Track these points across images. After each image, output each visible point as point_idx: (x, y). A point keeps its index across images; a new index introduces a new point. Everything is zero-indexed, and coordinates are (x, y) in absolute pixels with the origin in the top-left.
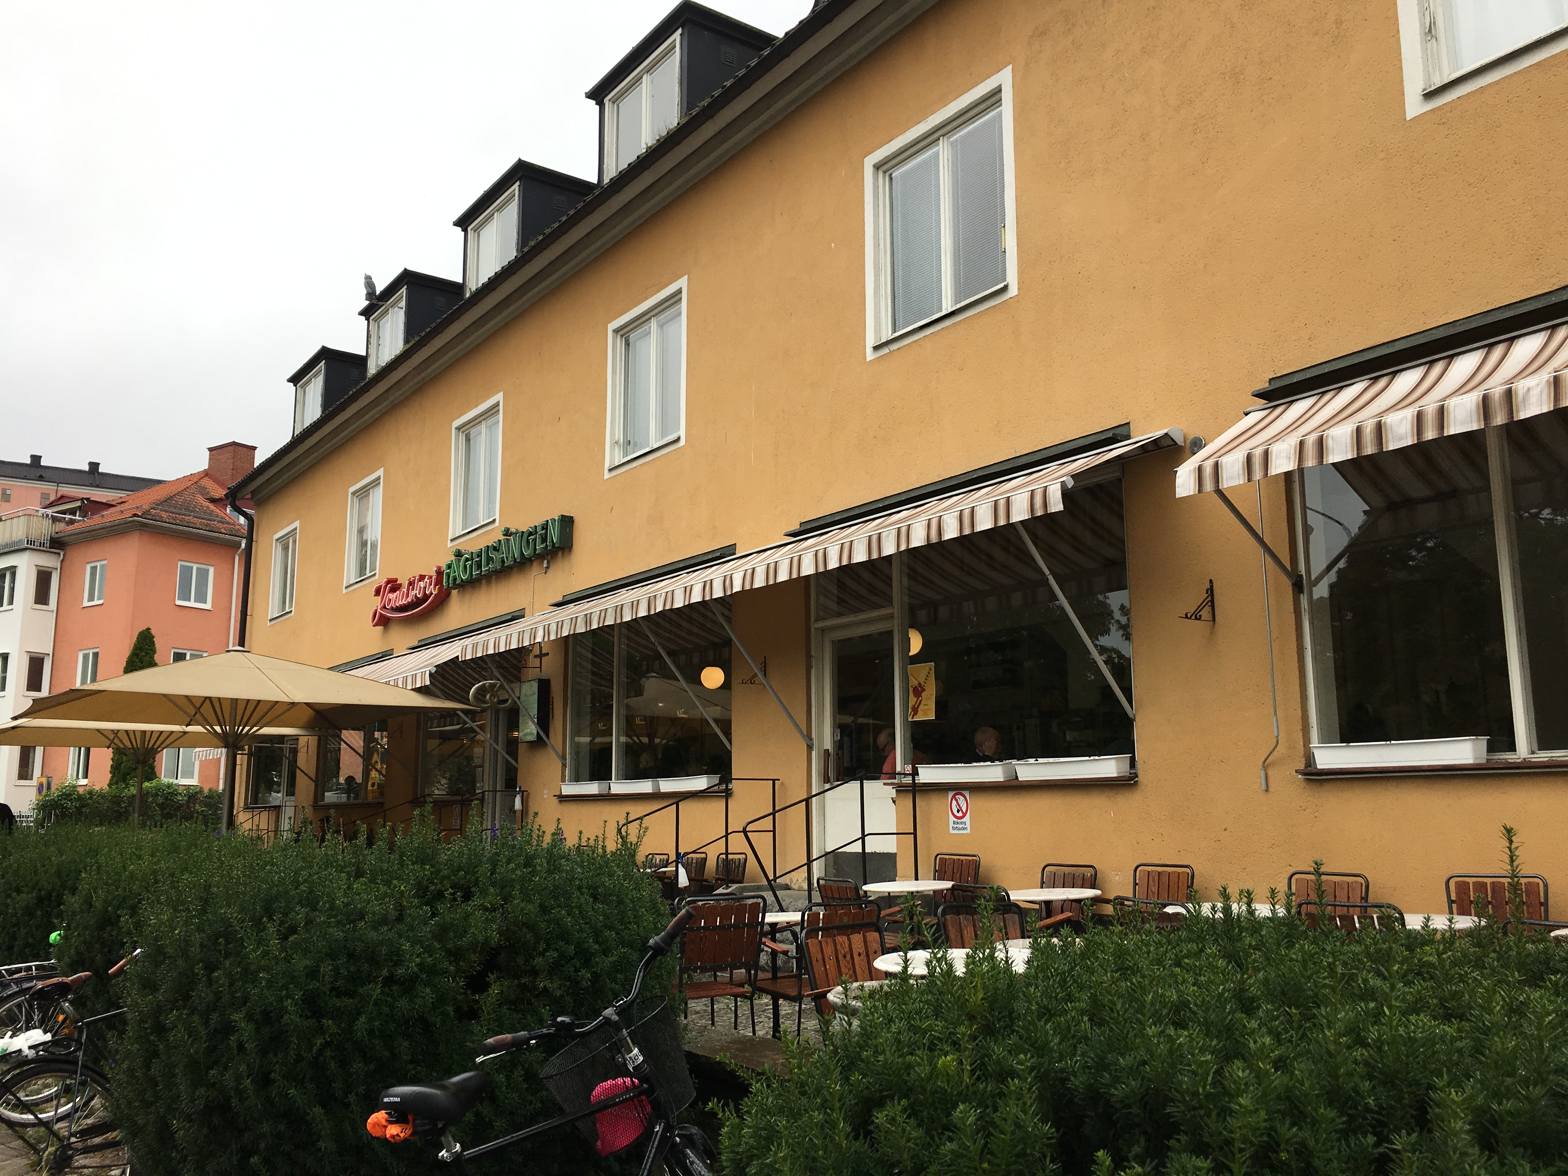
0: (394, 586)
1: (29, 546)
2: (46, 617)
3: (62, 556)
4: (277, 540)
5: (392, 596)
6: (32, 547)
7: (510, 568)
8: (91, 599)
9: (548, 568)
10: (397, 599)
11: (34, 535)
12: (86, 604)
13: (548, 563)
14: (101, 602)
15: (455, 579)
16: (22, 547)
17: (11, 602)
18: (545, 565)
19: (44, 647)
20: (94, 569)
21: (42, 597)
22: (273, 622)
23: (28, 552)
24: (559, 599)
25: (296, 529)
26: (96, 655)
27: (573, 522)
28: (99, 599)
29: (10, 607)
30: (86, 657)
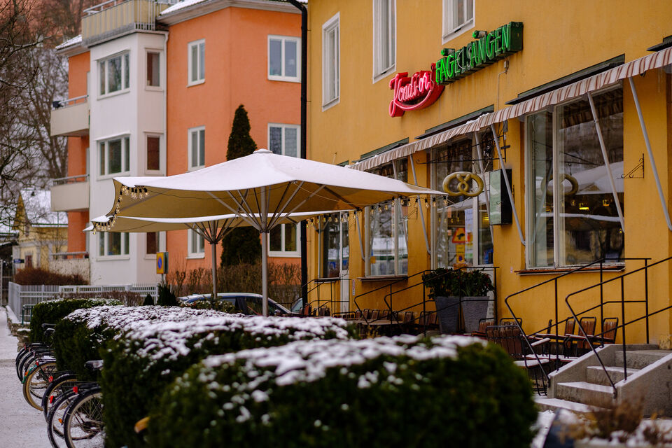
0: (404, 79)
1: (140, 29)
2: (158, 97)
3: (167, 38)
4: (325, 30)
5: (403, 90)
6: (140, 30)
7: (481, 68)
8: (194, 79)
9: (507, 68)
10: (407, 92)
11: (141, 20)
12: (191, 83)
13: (508, 63)
14: (203, 81)
15: (444, 77)
16: (132, 31)
17: (127, 85)
18: (505, 66)
19: (159, 127)
20: (194, 49)
21: (152, 77)
22: (327, 108)
23: (137, 34)
24: (515, 97)
25: (337, 20)
26: (202, 133)
27: (523, 27)
28: (202, 78)
29: (127, 90)
30: (194, 135)
